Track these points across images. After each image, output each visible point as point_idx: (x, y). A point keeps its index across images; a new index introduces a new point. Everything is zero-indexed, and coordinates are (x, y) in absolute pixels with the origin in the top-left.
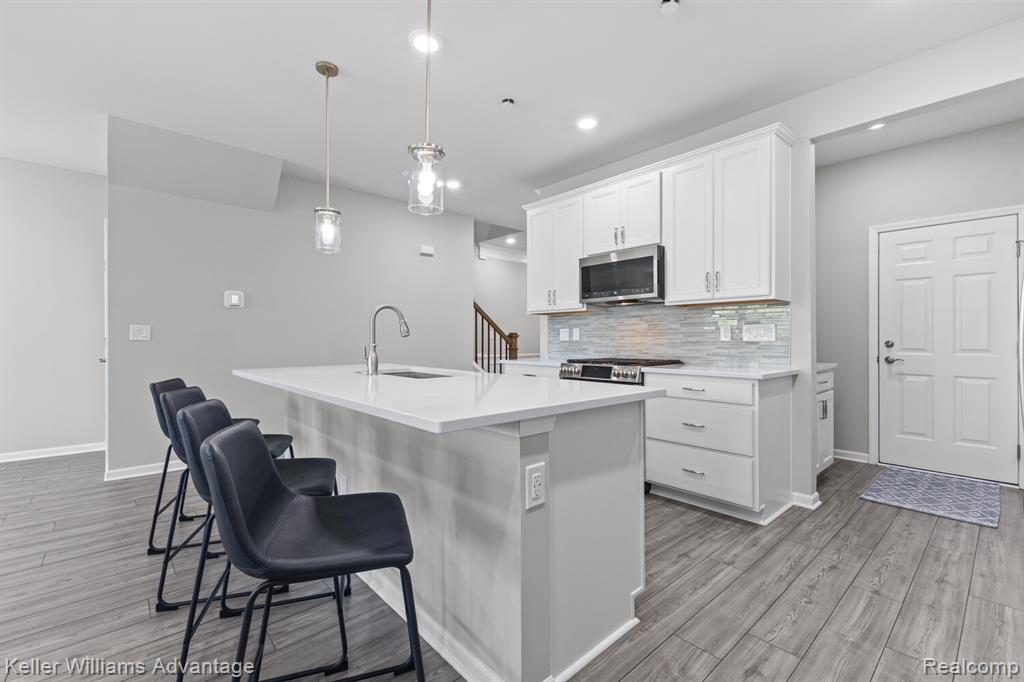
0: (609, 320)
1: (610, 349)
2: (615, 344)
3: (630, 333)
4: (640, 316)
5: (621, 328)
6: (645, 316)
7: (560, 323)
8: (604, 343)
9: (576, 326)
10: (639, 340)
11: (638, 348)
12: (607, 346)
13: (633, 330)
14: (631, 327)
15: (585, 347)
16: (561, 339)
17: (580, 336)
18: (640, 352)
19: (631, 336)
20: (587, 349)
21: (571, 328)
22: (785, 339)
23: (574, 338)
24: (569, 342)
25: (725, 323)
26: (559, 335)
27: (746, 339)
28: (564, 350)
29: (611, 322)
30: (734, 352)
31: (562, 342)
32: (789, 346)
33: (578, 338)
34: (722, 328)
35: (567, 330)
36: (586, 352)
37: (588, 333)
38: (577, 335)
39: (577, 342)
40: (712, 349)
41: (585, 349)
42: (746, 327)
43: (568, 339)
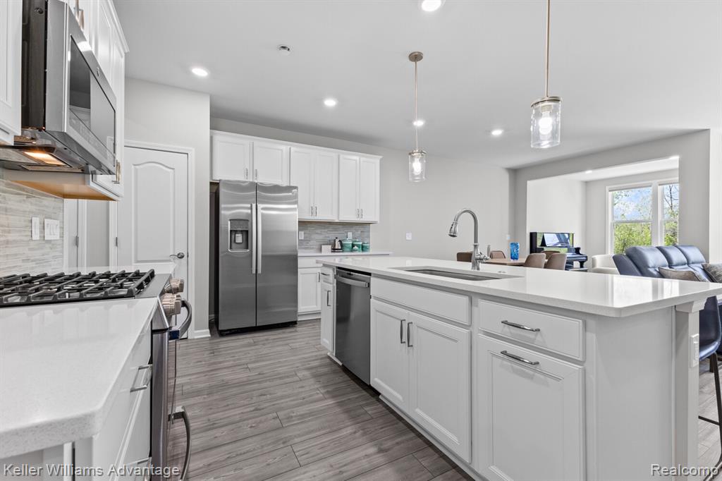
22: (62, 236)
25: (34, 215)
27: (46, 237)
30: (39, 254)
32: (63, 245)
34: (34, 220)
40: (26, 252)
42: (46, 221)
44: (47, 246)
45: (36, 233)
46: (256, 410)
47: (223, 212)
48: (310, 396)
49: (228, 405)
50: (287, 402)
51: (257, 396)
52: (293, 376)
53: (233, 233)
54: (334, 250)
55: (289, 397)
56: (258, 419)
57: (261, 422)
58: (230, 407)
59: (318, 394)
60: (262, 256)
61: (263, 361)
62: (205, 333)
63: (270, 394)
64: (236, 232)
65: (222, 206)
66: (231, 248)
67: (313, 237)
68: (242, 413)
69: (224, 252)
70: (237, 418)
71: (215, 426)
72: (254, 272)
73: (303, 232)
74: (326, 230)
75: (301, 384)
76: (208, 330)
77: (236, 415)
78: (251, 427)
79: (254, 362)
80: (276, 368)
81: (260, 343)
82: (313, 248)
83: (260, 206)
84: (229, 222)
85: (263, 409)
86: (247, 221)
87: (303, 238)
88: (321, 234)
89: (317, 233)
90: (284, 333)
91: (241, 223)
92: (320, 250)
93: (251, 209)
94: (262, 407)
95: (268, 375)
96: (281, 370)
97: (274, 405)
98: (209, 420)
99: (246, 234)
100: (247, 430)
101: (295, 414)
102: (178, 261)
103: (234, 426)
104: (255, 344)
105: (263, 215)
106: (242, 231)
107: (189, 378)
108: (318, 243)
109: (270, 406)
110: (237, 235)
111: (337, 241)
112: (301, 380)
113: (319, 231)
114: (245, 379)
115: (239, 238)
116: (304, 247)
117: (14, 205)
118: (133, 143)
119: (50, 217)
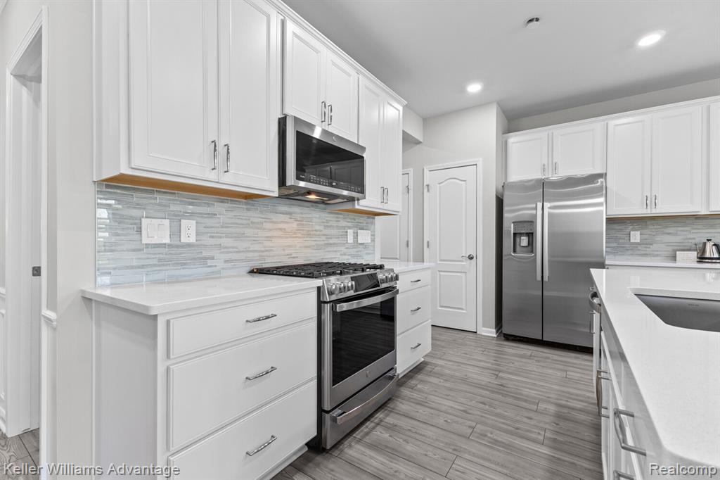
0: (250, 214)
1: (250, 255)
2: (257, 247)
3: (280, 234)
4: (290, 214)
5: (268, 226)
6: (295, 213)
7: (138, 206)
8: (242, 245)
9: (191, 216)
10: (288, 241)
12: (247, 251)
13: (280, 229)
14: (280, 226)
15: (209, 254)
16: (145, 241)
17: (197, 234)
18: (289, 255)
19: (281, 237)
20: (213, 258)
21: (176, 219)
22: (373, 240)
23: (184, 240)
24: (170, 246)
25: (349, 228)
26: (139, 231)
27: (359, 242)
28: (155, 262)
29: (254, 215)
30: (353, 251)
31: (147, 245)
32: (374, 246)
33: (193, 240)
34: (349, 231)
35: (167, 222)
36: (210, 262)
37: (215, 230)
38: (189, 231)
39: (189, 245)
40: (343, 249)
41: (206, 258)
42: (359, 231)
43: (167, 240)
44: (361, 246)
45: (350, 239)
46: (465, 411)
47: (506, 215)
48: (528, 431)
49: (448, 395)
50: (496, 421)
51: (477, 402)
52: (534, 403)
53: (518, 236)
54: (703, 259)
55: (504, 419)
56: (456, 419)
57: (457, 422)
58: (449, 398)
59: (539, 434)
60: (550, 262)
61: (519, 375)
62: (491, 332)
63: (490, 406)
64: (521, 234)
65: (505, 209)
66: (515, 251)
67: (659, 239)
68: (452, 407)
69: (508, 255)
70: (444, 408)
71: (427, 404)
72: (539, 278)
73: (638, 233)
74: (688, 228)
75: (531, 415)
76: (494, 330)
77: (445, 405)
78: (446, 421)
79: (510, 373)
80: (523, 387)
81: (536, 359)
82: (657, 255)
83: (547, 205)
84: (512, 225)
85: (470, 414)
86: (532, 222)
87: (638, 241)
88: (676, 234)
90: (576, 358)
91: (525, 225)
92: (674, 258)
93: (536, 209)
94: (470, 412)
95: (509, 390)
96: (526, 391)
97: (482, 416)
98: (426, 398)
99: (531, 236)
100: (440, 421)
101: (492, 436)
102: (469, 261)
103: (436, 412)
104: (530, 357)
105: (550, 215)
106: (527, 233)
107: (446, 362)
109: (478, 415)
110: (522, 238)
111: (708, 245)
112: (536, 411)
113: (671, 230)
114: (483, 383)
115: (524, 241)
116: (639, 252)
117: (335, 224)
118: (434, 167)
119: (363, 229)
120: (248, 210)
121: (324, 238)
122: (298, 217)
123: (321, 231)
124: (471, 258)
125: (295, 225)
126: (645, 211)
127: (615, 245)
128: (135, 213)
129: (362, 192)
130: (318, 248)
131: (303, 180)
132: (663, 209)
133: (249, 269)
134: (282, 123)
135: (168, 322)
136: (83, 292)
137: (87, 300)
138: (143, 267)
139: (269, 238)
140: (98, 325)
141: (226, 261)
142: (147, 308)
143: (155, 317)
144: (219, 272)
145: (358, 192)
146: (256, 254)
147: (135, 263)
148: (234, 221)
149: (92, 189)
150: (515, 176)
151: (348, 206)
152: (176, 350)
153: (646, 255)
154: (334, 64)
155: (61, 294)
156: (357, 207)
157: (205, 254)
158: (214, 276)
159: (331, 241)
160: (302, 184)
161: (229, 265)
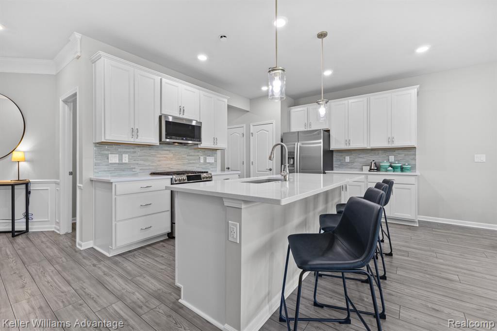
1: (151, 167)
2: (154, 164)
3: (165, 159)
4: (170, 150)
5: (159, 156)
7: (108, 150)
8: (147, 163)
9: (126, 153)
10: (169, 162)
11: (168, 166)
12: (149, 166)
13: (165, 157)
14: (165, 156)
15: (133, 167)
16: (110, 162)
17: (129, 159)
18: (169, 168)
19: (165, 160)
20: (134, 168)
21: (121, 154)
22: (216, 161)
23: (124, 161)
24: (119, 164)
25: (201, 156)
26: (108, 158)
27: (207, 162)
28: (113, 169)
29: (153, 152)
30: (204, 166)
31: (111, 164)
32: (216, 164)
33: (127, 161)
34: (201, 157)
35: (117, 155)
36: (134, 170)
37: (136, 158)
38: (126, 159)
39: (126, 163)
40: (198, 165)
41: (133, 168)
42: (207, 157)
43: (118, 162)
44: (208, 164)
45: (202, 161)
53: (289, 159)
54: (371, 170)
67: (356, 160)
73: (348, 157)
74: (368, 155)
82: (356, 168)
83: (299, 144)
86: (294, 152)
87: (348, 161)
88: (363, 158)
89: (361, 158)
91: (291, 153)
92: (362, 169)
93: (295, 145)
99: (293, 158)
108: (361, 165)
110: (291, 160)
111: (373, 163)
113: (360, 156)
116: (349, 167)
117: (193, 154)
118: (255, 124)
119: (209, 156)
120: (150, 149)
121: (187, 161)
122: (173, 151)
123: (185, 157)
124: (271, 170)
125: (172, 155)
126: (346, 147)
127: (339, 163)
128: (106, 152)
129: (200, 141)
130: (184, 164)
131: (168, 139)
132: (353, 146)
133: (150, 173)
134: (160, 117)
135: (115, 185)
136: (91, 178)
137: (92, 181)
138: (109, 171)
139: (159, 161)
140: (95, 189)
141: (140, 170)
142: (109, 180)
143: (112, 183)
144: (137, 174)
145: (198, 141)
146: (154, 167)
147: (106, 170)
148: (144, 154)
149: (93, 145)
150: (294, 129)
151: (196, 147)
152: (118, 193)
153: (351, 168)
154: (186, 89)
155: (84, 179)
156: (199, 147)
157: (132, 167)
158: (135, 175)
159: (191, 162)
160: (168, 140)
161: (141, 171)
